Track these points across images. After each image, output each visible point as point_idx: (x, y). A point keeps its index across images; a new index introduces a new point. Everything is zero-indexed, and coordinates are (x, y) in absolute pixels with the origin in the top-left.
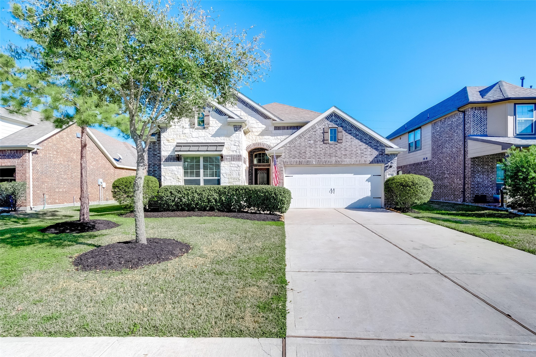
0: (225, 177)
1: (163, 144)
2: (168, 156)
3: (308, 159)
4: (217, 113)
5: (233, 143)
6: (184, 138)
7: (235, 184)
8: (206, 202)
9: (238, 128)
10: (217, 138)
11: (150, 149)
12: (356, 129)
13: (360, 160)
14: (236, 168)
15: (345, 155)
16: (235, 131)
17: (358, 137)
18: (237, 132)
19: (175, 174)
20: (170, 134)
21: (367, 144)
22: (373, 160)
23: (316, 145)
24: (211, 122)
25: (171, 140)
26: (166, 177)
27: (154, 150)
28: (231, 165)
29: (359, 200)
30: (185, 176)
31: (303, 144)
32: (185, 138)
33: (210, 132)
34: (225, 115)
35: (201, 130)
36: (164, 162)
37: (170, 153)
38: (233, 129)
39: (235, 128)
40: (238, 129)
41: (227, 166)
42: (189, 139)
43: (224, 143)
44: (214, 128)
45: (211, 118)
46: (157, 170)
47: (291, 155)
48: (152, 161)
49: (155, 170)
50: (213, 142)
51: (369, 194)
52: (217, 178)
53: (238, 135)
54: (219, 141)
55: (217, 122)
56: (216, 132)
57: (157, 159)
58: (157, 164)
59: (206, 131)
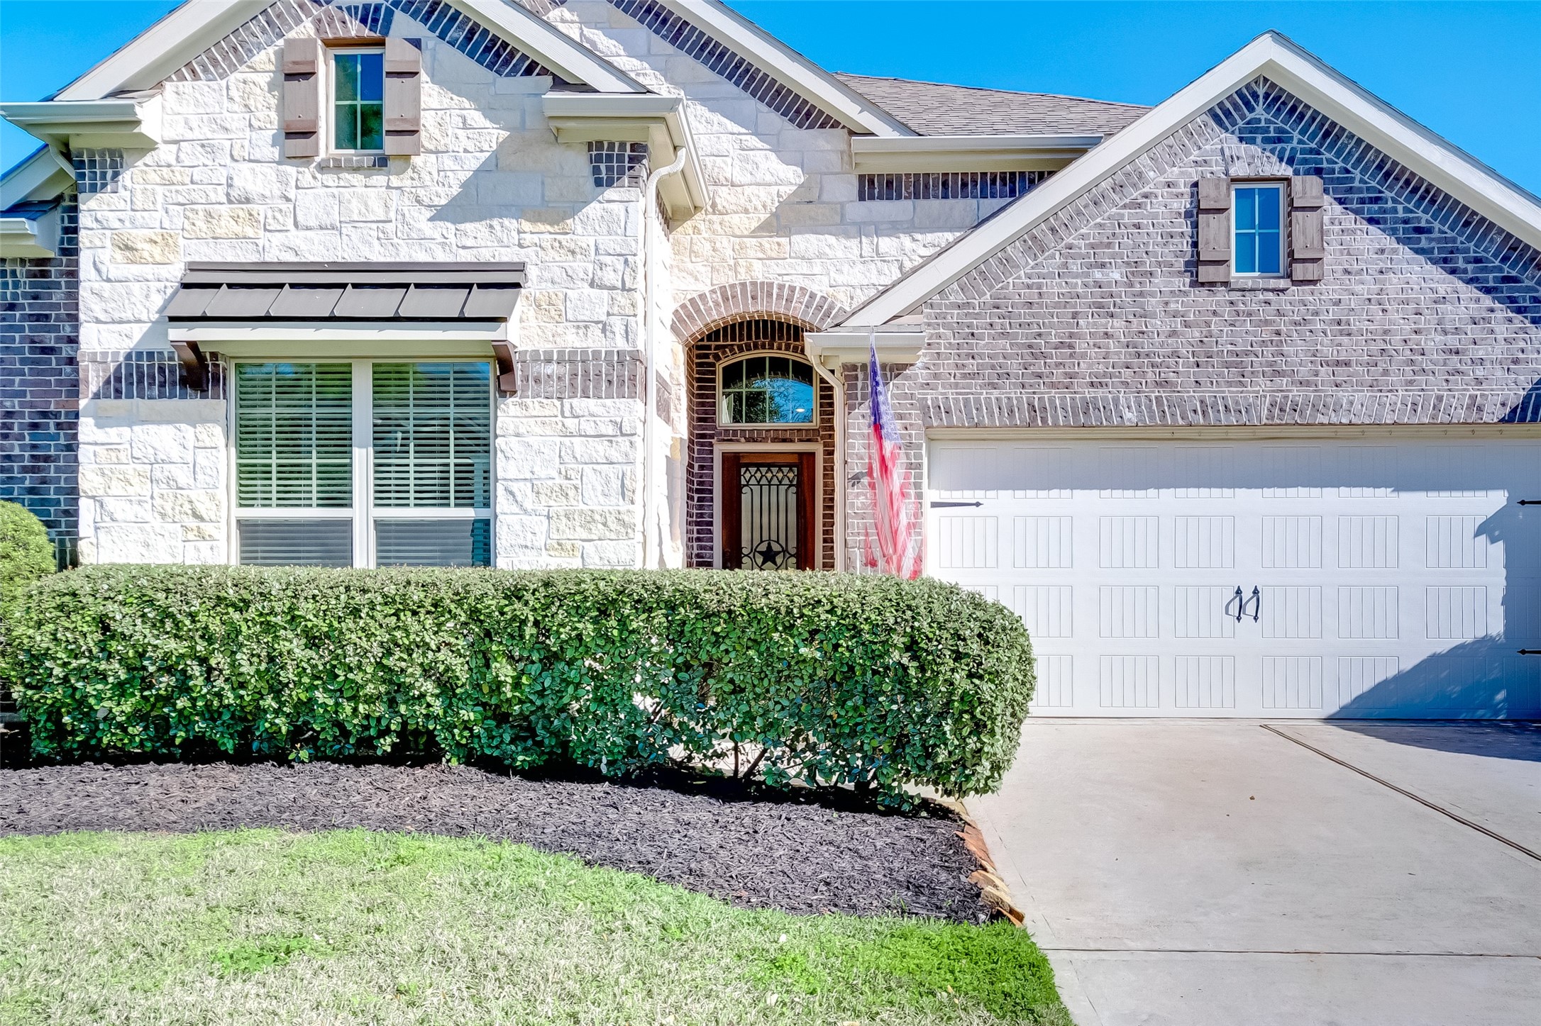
0: (528, 505)
1: (93, 274)
2: (128, 357)
3: (1089, 393)
4: (471, 55)
5: (581, 266)
6: (238, 229)
7: (595, 563)
8: (370, 700)
9: (620, 158)
10: (468, 226)
11: (12, 307)
12: (1415, 190)
13: (1440, 399)
14: (600, 449)
15: (1338, 363)
16: (598, 183)
17: (1424, 244)
18: (610, 193)
19: (171, 481)
20: (139, 206)
21: (1488, 291)
22: (1528, 397)
23: (1141, 294)
24: (428, 120)
25: (147, 246)
26: (110, 504)
27: (39, 318)
28: (571, 423)
29: (1434, 661)
30: (245, 501)
31: (1054, 288)
32: (250, 232)
33: (421, 192)
34: (529, 72)
35: (357, 179)
36: (97, 396)
37: (137, 336)
38: (586, 169)
39: (599, 158)
40: (621, 172)
41: (538, 430)
42: (277, 239)
43: (520, 268)
44: (448, 162)
45: (431, 94)
46: (57, 459)
47: (972, 366)
48: (23, 394)
49: (47, 459)
50: (442, 257)
51: (1496, 626)
52: (469, 513)
53: (618, 209)
54: (486, 256)
55: (476, 118)
56: (465, 185)
57: (60, 383)
58: (57, 415)
59: (395, 181)
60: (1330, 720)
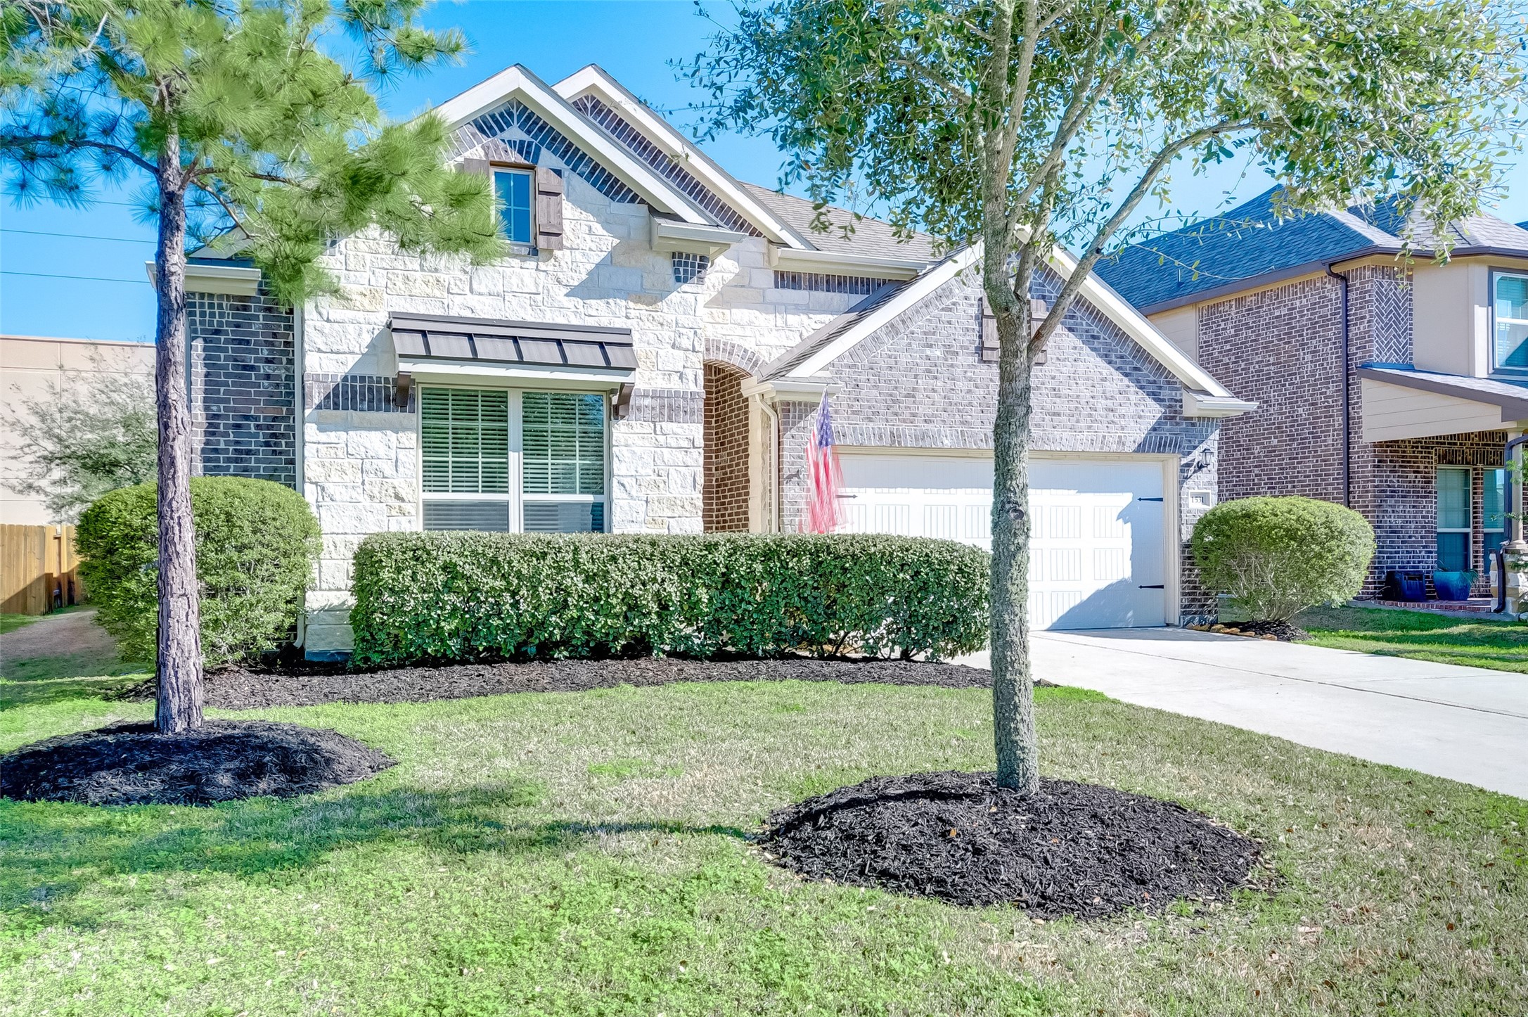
0: (634, 493)
1: (316, 316)
2: (345, 379)
3: (924, 427)
4: (594, 184)
5: (667, 334)
6: (429, 291)
7: (676, 531)
9: (693, 265)
10: (593, 302)
11: (217, 332)
12: (1091, 313)
13: (1104, 437)
14: (680, 455)
15: (1054, 414)
16: (678, 279)
17: (1096, 345)
18: (685, 287)
19: (378, 472)
20: (351, 267)
21: (1126, 375)
22: (1146, 438)
23: (952, 366)
24: (567, 226)
25: (359, 298)
26: (331, 488)
27: (240, 342)
28: (661, 439)
29: (1098, 595)
30: (426, 487)
31: (904, 358)
32: (437, 293)
33: (561, 275)
34: (632, 200)
35: (516, 262)
36: (319, 407)
37: (350, 365)
38: (670, 270)
39: (679, 264)
40: (693, 274)
41: (640, 443)
42: (458, 299)
43: (628, 332)
44: (578, 256)
45: (568, 210)
46: (257, 452)
47: (857, 405)
48: (227, 401)
49: (248, 452)
50: (575, 321)
51: (1126, 572)
52: (589, 498)
53: (690, 298)
54: (604, 322)
55: (597, 228)
56: (590, 273)
57: (258, 394)
58: (256, 418)
59: (542, 266)
60: (1050, 630)
